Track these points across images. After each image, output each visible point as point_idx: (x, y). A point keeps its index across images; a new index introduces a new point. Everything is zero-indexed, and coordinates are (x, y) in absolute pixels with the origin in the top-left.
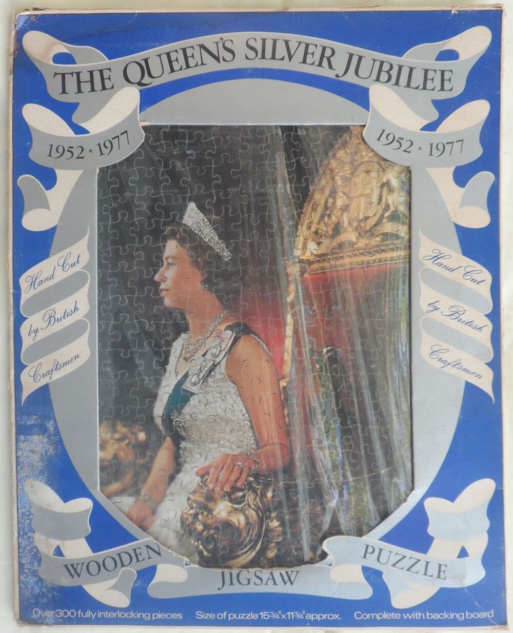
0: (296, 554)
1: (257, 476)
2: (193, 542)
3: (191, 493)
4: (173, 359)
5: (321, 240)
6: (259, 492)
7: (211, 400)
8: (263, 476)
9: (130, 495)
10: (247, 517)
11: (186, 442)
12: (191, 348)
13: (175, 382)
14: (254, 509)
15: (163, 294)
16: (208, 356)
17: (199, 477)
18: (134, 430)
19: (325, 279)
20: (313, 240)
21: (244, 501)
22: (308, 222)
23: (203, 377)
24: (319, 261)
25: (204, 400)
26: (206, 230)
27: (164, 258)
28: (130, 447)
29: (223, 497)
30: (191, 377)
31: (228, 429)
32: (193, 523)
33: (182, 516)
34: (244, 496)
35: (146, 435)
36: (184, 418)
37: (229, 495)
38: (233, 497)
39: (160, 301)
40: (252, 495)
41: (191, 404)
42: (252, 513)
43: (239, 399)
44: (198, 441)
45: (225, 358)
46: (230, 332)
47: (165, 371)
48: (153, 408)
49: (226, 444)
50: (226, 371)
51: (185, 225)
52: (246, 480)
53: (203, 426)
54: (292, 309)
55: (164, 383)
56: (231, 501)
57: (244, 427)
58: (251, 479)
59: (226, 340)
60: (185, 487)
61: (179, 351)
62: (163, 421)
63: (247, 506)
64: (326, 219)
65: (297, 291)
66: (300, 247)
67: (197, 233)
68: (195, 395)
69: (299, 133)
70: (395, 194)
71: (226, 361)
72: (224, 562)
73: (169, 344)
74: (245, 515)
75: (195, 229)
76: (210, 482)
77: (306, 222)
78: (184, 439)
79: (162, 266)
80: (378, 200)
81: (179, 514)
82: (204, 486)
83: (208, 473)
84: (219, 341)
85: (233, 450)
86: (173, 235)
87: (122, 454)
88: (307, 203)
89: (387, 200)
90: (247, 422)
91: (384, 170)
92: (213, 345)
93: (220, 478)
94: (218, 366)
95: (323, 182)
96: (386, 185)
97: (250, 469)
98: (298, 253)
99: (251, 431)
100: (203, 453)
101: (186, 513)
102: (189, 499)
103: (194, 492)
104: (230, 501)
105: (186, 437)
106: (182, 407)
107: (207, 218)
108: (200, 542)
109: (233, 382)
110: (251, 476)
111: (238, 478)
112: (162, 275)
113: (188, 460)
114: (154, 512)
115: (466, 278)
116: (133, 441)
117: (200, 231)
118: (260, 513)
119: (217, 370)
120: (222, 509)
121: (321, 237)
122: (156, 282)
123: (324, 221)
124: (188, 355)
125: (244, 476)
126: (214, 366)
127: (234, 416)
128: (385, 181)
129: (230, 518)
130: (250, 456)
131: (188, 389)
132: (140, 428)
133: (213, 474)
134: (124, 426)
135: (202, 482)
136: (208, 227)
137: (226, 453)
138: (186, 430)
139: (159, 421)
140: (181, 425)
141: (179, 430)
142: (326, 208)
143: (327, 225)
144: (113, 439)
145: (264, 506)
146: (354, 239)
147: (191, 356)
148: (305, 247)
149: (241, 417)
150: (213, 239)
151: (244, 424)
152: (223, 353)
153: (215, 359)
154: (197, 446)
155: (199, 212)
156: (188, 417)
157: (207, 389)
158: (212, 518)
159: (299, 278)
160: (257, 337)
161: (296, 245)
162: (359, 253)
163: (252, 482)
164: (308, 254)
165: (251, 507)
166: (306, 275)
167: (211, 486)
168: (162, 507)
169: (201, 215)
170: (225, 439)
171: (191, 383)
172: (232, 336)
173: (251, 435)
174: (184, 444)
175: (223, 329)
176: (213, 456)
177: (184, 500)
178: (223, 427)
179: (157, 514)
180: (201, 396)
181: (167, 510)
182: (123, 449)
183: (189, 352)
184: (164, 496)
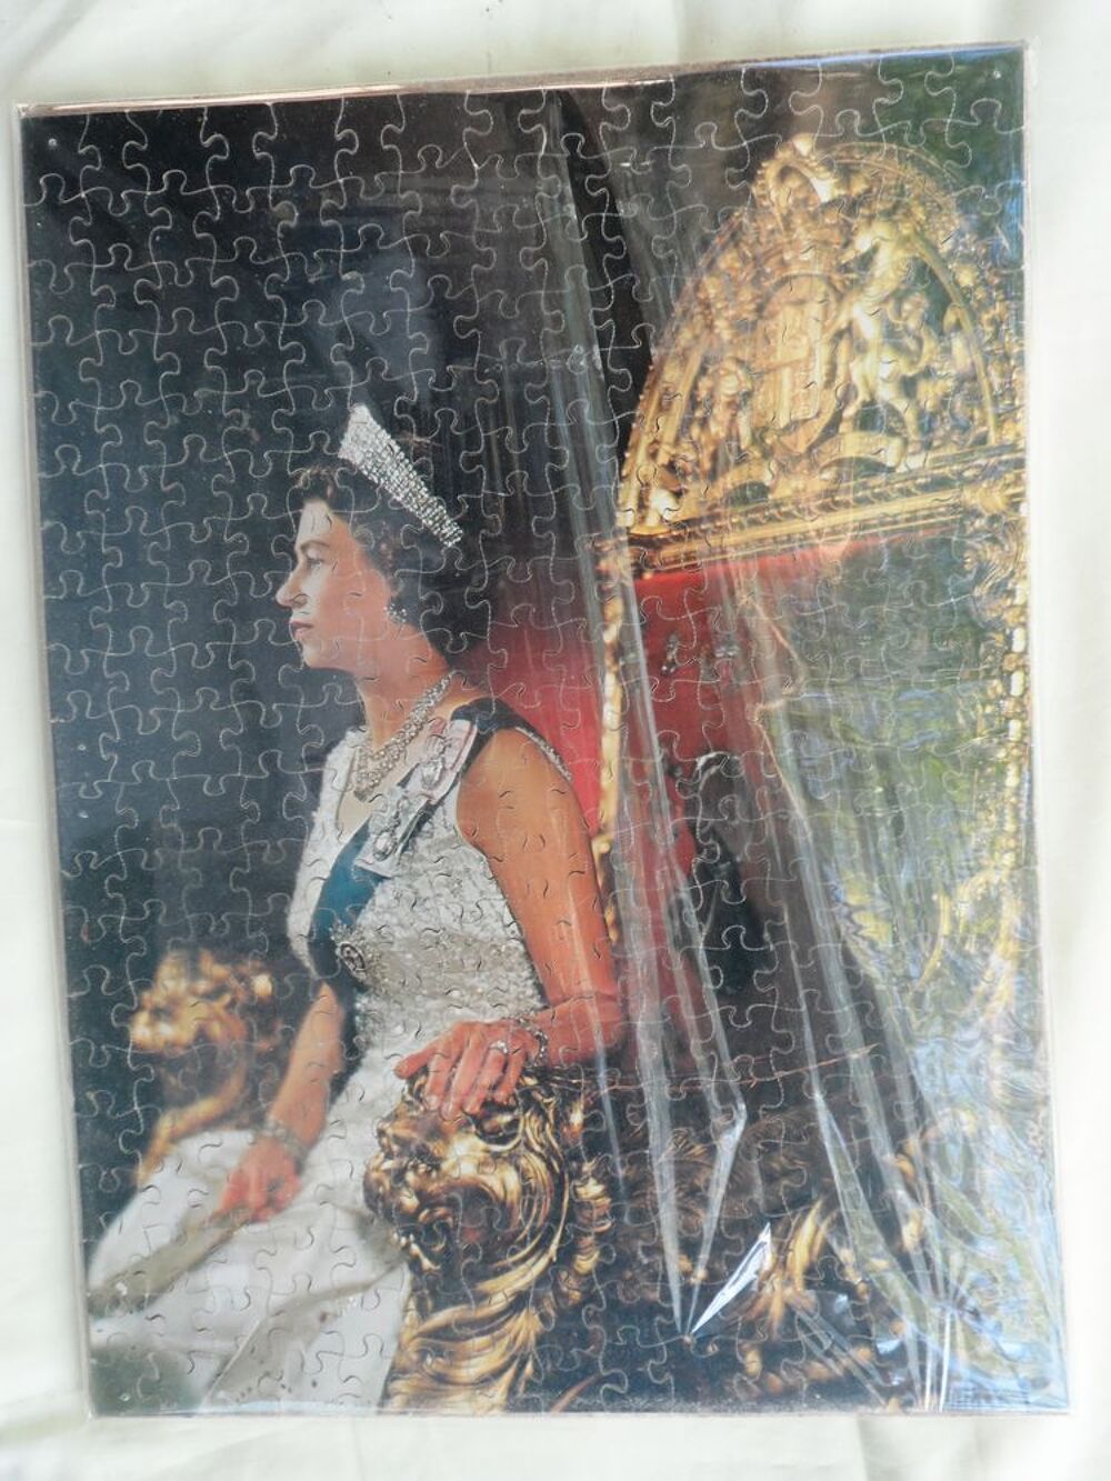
0: (645, 1261)
1: (544, 1074)
2: (396, 1236)
3: (387, 1119)
4: (328, 795)
5: (684, 486)
6: (551, 1116)
7: (426, 892)
8: (560, 1073)
10: (523, 1175)
11: (369, 995)
12: (372, 765)
13: (337, 851)
14: (540, 1155)
15: (299, 636)
16: (415, 785)
17: (404, 1081)
18: (243, 970)
19: (698, 583)
20: (664, 487)
21: (514, 1136)
22: (651, 440)
23: (404, 837)
24: (679, 539)
25: (409, 893)
26: (396, 473)
27: (297, 548)
28: (236, 1012)
29: (463, 1127)
30: (373, 836)
31: (470, 963)
32: (394, 1191)
33: (366, 1176)
34: (514, 1123)
35: (270, 980)
36: (363, 938)
37: (478, 1121)
38: (487, 1126)
39: (293, 654)
40: (533, 1119)
41: (377, 902)
42: (535, 1165)
43: (493, 887)
44: (398, 992)
45: (457, 789)
46: (464, 725)
47: (312, 825)
48: (285, 916)
49: (467, 999)
50: (458, 818)
51: (345, 463)
52: (518, 1085)
53: (409, 956)
54: (616, 661)
55: (309, 854)
56: (483, 1135)
57: (508, 956)
58: (531, 1082)
59: (456, 743)
60: (372, 1104)
61: (342, 775)
62: (313, 945)
63: (522, 1148)
64: (695, 431)
65: (627, 616)
66: (632, 503)
67: (375, 479)
68: (386, 883)
69: (622, 212)
70: (870, 357)
71: (459, 795)
72: (472, 1286)
73: (318, 758)
74: (517, 1168)
75: (370, 472)
77: (645, 441)
78: (362, 988)
79: (293, 568)
80: (827, 375)
81: (360, 1170)
82: (416, 1103)
83: (425, 1070)
84: (438, 746)
85: (484, 1012)
86: (317, 489)
87: (216, 1030)
88: (646, 391)
89: (848, 376)
90: (514, 943)
91: (840, 297)
92: (425, 758)
93: (454, 1083)
94: (440, 808)
95: (686, 336)
96: (847, 332)
97: (526, 1057)
98: (626, 519)
99: (526, 965)
100: (412, 1020)
101: (377, 1169)
102: (381, 1133)
103: (394, 1117)
104: (481, 1137)
105: (369, 982)
106: (357, 911)
107: (398, 443)
108: (412, 1237)
109: (476, 846)
110: (529, 1075)
111: (500, 1081)
112: (295, 588)
113: (376, 1039)
114: (299, 1168)
116: (242, 997)
117: (384, 475)
118: (555, 1164)
119: (438, 817)
120: (464, 1156)
121: (684, 475)
122: (280, 606)
123: (690, 437)
124: (365, 784)
125: (512, 1074)
126: (430, 810)
127: (483, 929)
128: (844, 326)
129: (483, 1178)
130: (525, 1025)
131: (370, 868)
132: (258, 964)
133: (437, 1072)
134: (220, 960)
135: (410, 1091)
136: (402, 465)
137: (466, 1020)
138: (367, 966)
139: (301, 948)
140: (355, 955)
141: (351, 966)
142: (694, 402)
143: (696, 446)
144: (194, 993)
145: (565, 1147)
146: (767, 479)
147: (373, 787)
148: (642, 504)
149: (501, 932)
150: (414, 494)
151: (508, 948)
152: (450, 777)
153: (429, 793)
154: (397, 1006)
155: (379, 427)
156: (370, 935)
157: (414, 865)
158: (438, 1179)
159: (630, 583)
160: (531, 735)
161: (620, 501)
162: (780, 513)
163: (533, 1088)
164: (652, 521)
165: (532, 1150)
166: (648, 575)
167: (434, 1101)
168: (317, 1156)
169: (385, 436)
170: (463, 986)
171: (376, 852)
172: (470, 733)
173: (526, 974)
174: (365, 1000)
175: (449, 716)
176: (435, 1028)
177: (369, 1136)
178: (457, 958)
179: (308, 1172)
180: (400, 884)
181: (331, 1161)
182: (218, 1018)
183: (367, 777)
184: (322, 1126)
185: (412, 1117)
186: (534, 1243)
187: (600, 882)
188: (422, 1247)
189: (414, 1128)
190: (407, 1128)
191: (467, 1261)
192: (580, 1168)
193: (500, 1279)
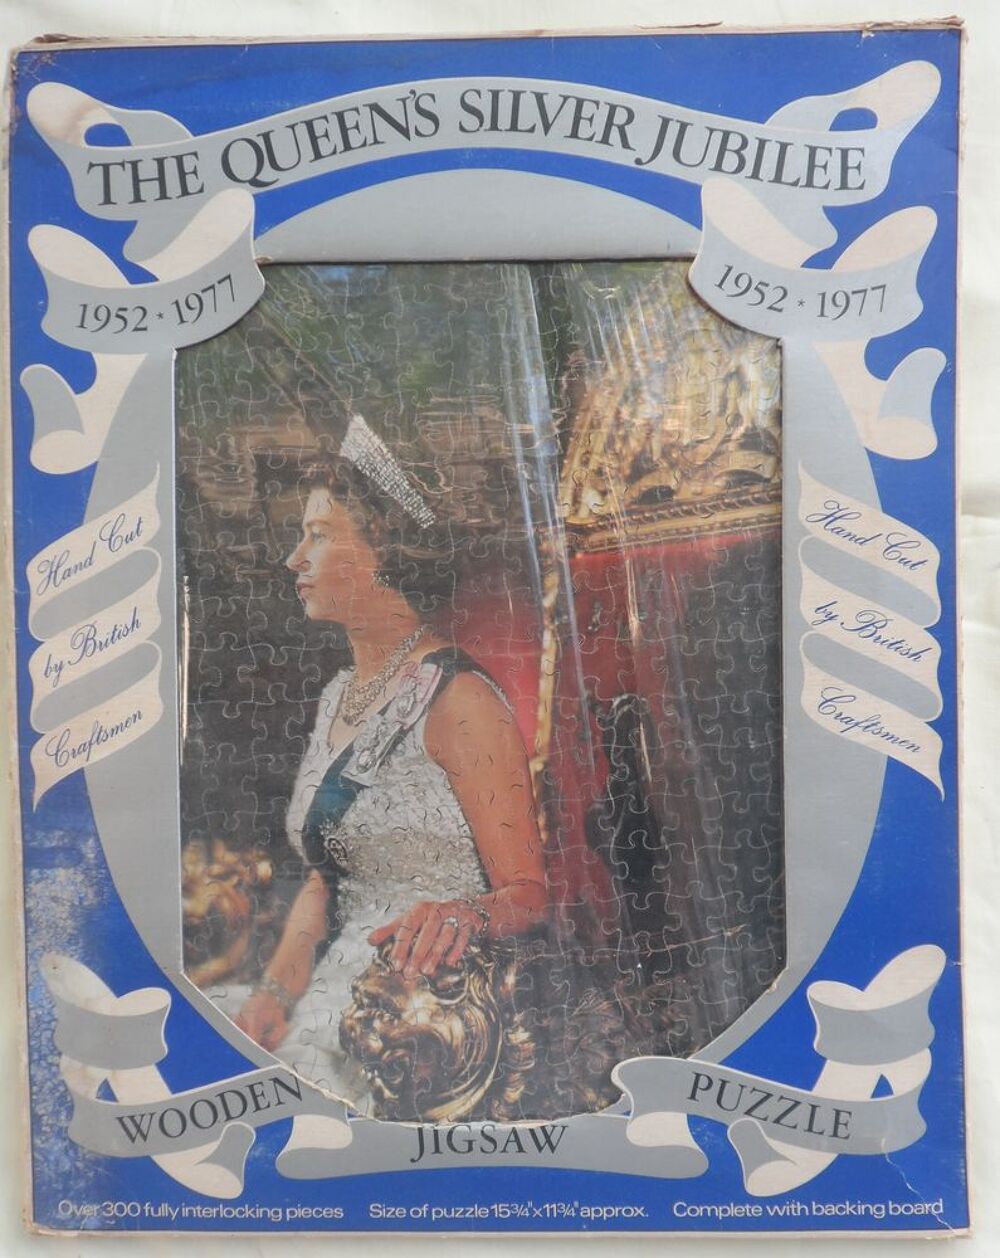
0: (561, 1093)
1: (486, 944)
2: (363, 1072)
3: (360, 978)
4: (322, 721)
5: (609, 487)
6: (490, 975)
7: (397, 799)
8: (498, 943)
9: (243, 982)
10: (466, 1024)
11: (349, 879)
12: (358, 698)
13: (327, 764)
14: (480, 1008)
15: (303, 594)
16: (392, 714)
17: (375, 948)
18: (249, 857)
19: (617, 563)
20: (594, 487)
21: (462, 991)
22: (584, 451)
23: (382, 754)
24: (603, 528)
25: (384, 799)
26: (385, 469)
27: (304, 524)
28: (242, 891)
29: (420, 985)
30: (357, 754)
31: (430, 855)
32: (363, 1036)
33: (342, 1023)
34: (461, 983)
35: (271, 866)
36: (346, 834)
37: (432, 980)
38: (439, 985)
40: (476, 980)
41: (358, 805)
42: (476, 1015)
43: (451, 796)
44: (372, 877)
45: (424, 718)
46: (432, 667)
47: (308, 743)
48: (285, 815)
49: (427, 883)
50: (425, 740)
51: (345, 460)
52: (465, 952)
53: (383, 849)
54: (552, 621)
55: (305, 767)
56: (437, 992)
57: (461, 850)
58: (475, 950)
59: (425, 683)
60: (348, 965)
61: (334, 704)
62: (306, 839)
63: (467, 1002)
64: (618, 445)
65: (562, 584)
66: (568, 499)
67: (368, 473)
68: (366, 790)
69: (566, 277)
70: (753, 395)
71: (427, 722)
72: (422, 1111)
73: (316, 690)
74: (462, 1018)
75: (364, 467)
76: (396, 957)
77: (580, 451)
78: (344, 874)
79: (301, 540)
80: (720, 406)
81: (337, 1018)
82: (384, 965)
83: (392, 939)
84: (411, 684)
85: (440, 895)
86: (320, 480)
87: (226, 904)
88: (581, 413)
89: (736, 407)
90: (466, 841)
91: (731, 349)
92: (400, 693)
93: (414, 950)
94: (411, 733)
95: (613, 372)
96: (738, 374)
98: (563, 511)
99: (475, 858)
100: (383, 900)
101: (351, 1017)
102: (355, 989)
103: (366, 976)
104: (434, 993)
105: (349, 869)
106: (342, 812)
107: (387, 446)
108: (376, 1073)
109: (441, 764)
110: (475, 945)
111: (451, 948)
112: (302, 556)
113: (352, 915)
114: (288, 1015)
115: (889, 556)
116: (247, 879)
117: (374, 470)
118: (492, 1015)
119: (408, 740)
120: (420, 1008)
121: (609, 480)
122: (288, 570)
123: (614, 450)
124: (352, 712)
125: (461, 945)
126: (403, 733)
127: (441, 829)
128: (733, 370)
129: (435, 1026)
130: (473, 905)
131: (352, 778)
132: (261, 853)
133: (400, 941)
134: (231, 849)
135: (380, 956)
136: (389, 463)
137: (427, 900)
138: (348, 856)
139: (296, 840)
140: (340, 847)
141: (336, 856)
142: (618, 424)
143: (618, 456)
144: (210, 876)
145: (500, 1001)
146: (673, 484)
147: (358, 714)
148: (576, 500)
149: (455, 831)
150: (398, 486)
151: (461, 844)
152: (420, 708)
153: (403, 720)
154: (371, 888)
155: (372, 433)
156: (352, 832)
157: (388, 777)
158: (400, 1026)
159: (565, 561)
160: (484, 677)
161: (559, 497)
162: (682, 510)
163: (477, 955)
164: (583, 513)
165: (475, 1004)
166: (579, 556)
167: (398, 965)
168: (303, 1006)
169: (377, 440)
170: (424, 873)
171: (359, 766)
172: (436, 674)
173: (474, 865)
174: (346, 883)
175: (420, 662)
176: (401, 907)
177: (344, 991)
178: (421, 851)
179: (295, 1018)
180: (378, 792)
181: (314, 1012)
182: (227, 894)
183: (354, 707)
184: (308, 983)
185: (380, 977)
186: (474, 1078)
187: (535, 794)
188: (384, 1080)
189: (381, 986)
190: (376, 985)
191: (419, 1092)
192: (512, 1018)
193: (445, 1106)
